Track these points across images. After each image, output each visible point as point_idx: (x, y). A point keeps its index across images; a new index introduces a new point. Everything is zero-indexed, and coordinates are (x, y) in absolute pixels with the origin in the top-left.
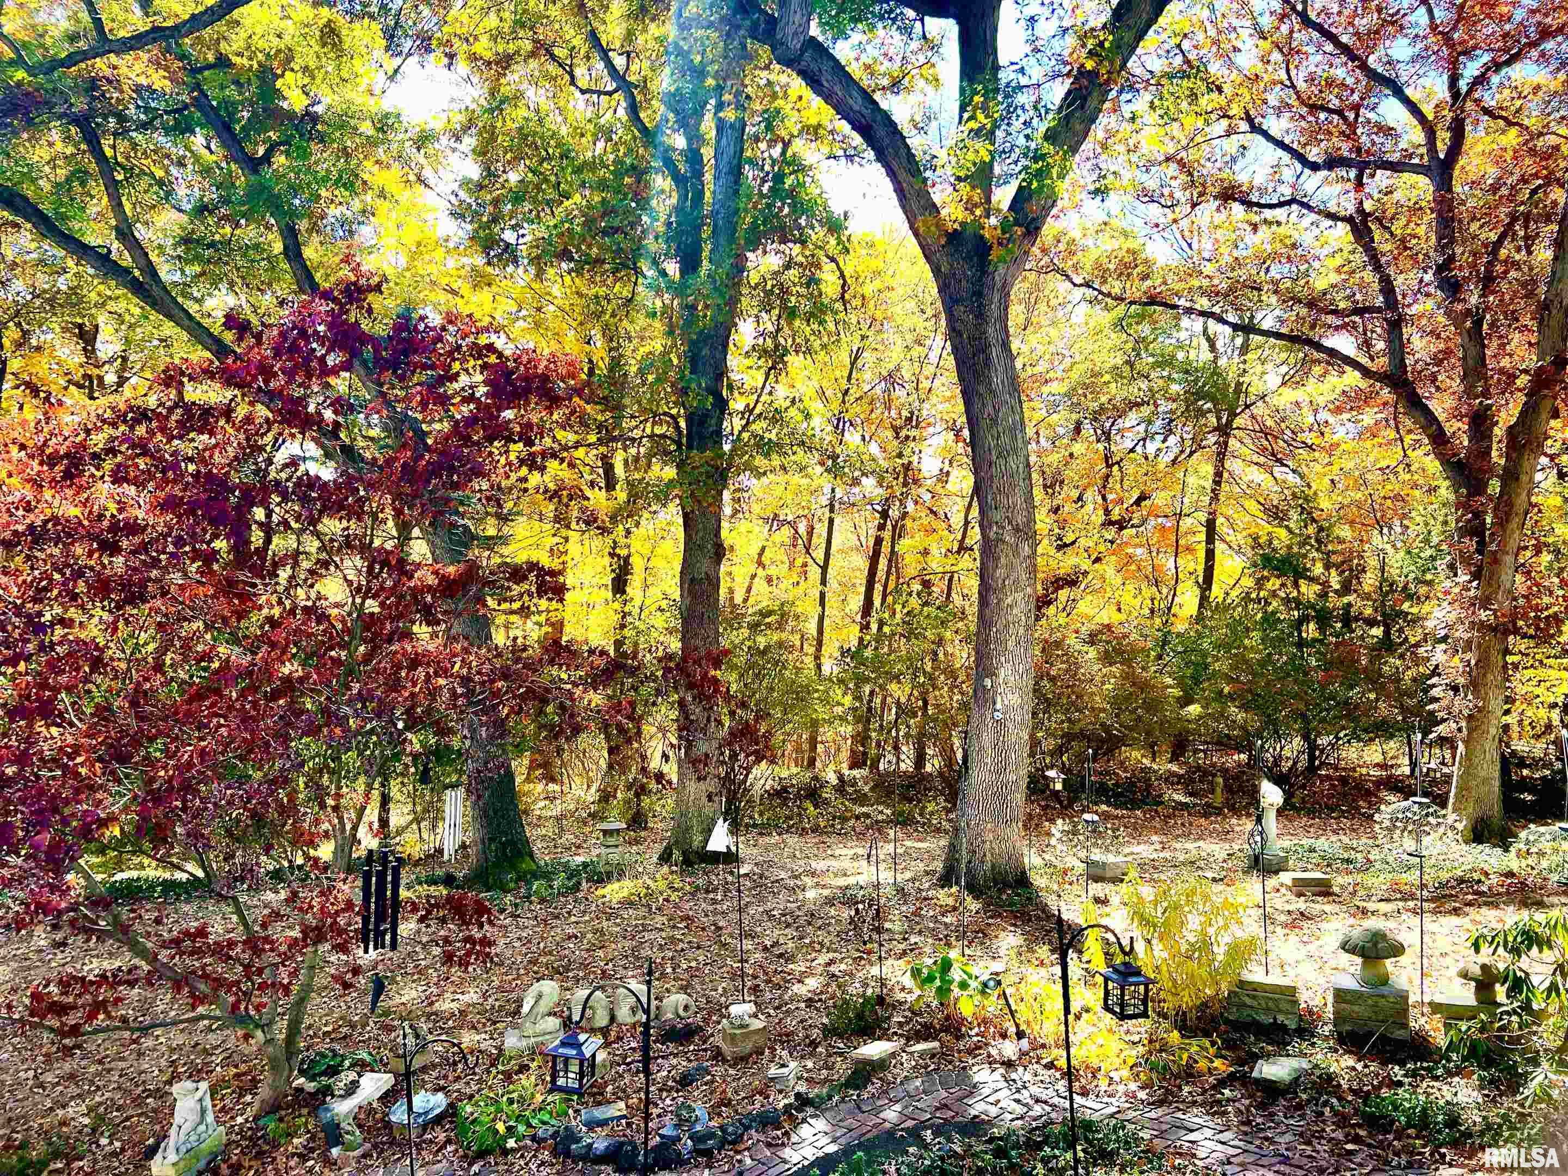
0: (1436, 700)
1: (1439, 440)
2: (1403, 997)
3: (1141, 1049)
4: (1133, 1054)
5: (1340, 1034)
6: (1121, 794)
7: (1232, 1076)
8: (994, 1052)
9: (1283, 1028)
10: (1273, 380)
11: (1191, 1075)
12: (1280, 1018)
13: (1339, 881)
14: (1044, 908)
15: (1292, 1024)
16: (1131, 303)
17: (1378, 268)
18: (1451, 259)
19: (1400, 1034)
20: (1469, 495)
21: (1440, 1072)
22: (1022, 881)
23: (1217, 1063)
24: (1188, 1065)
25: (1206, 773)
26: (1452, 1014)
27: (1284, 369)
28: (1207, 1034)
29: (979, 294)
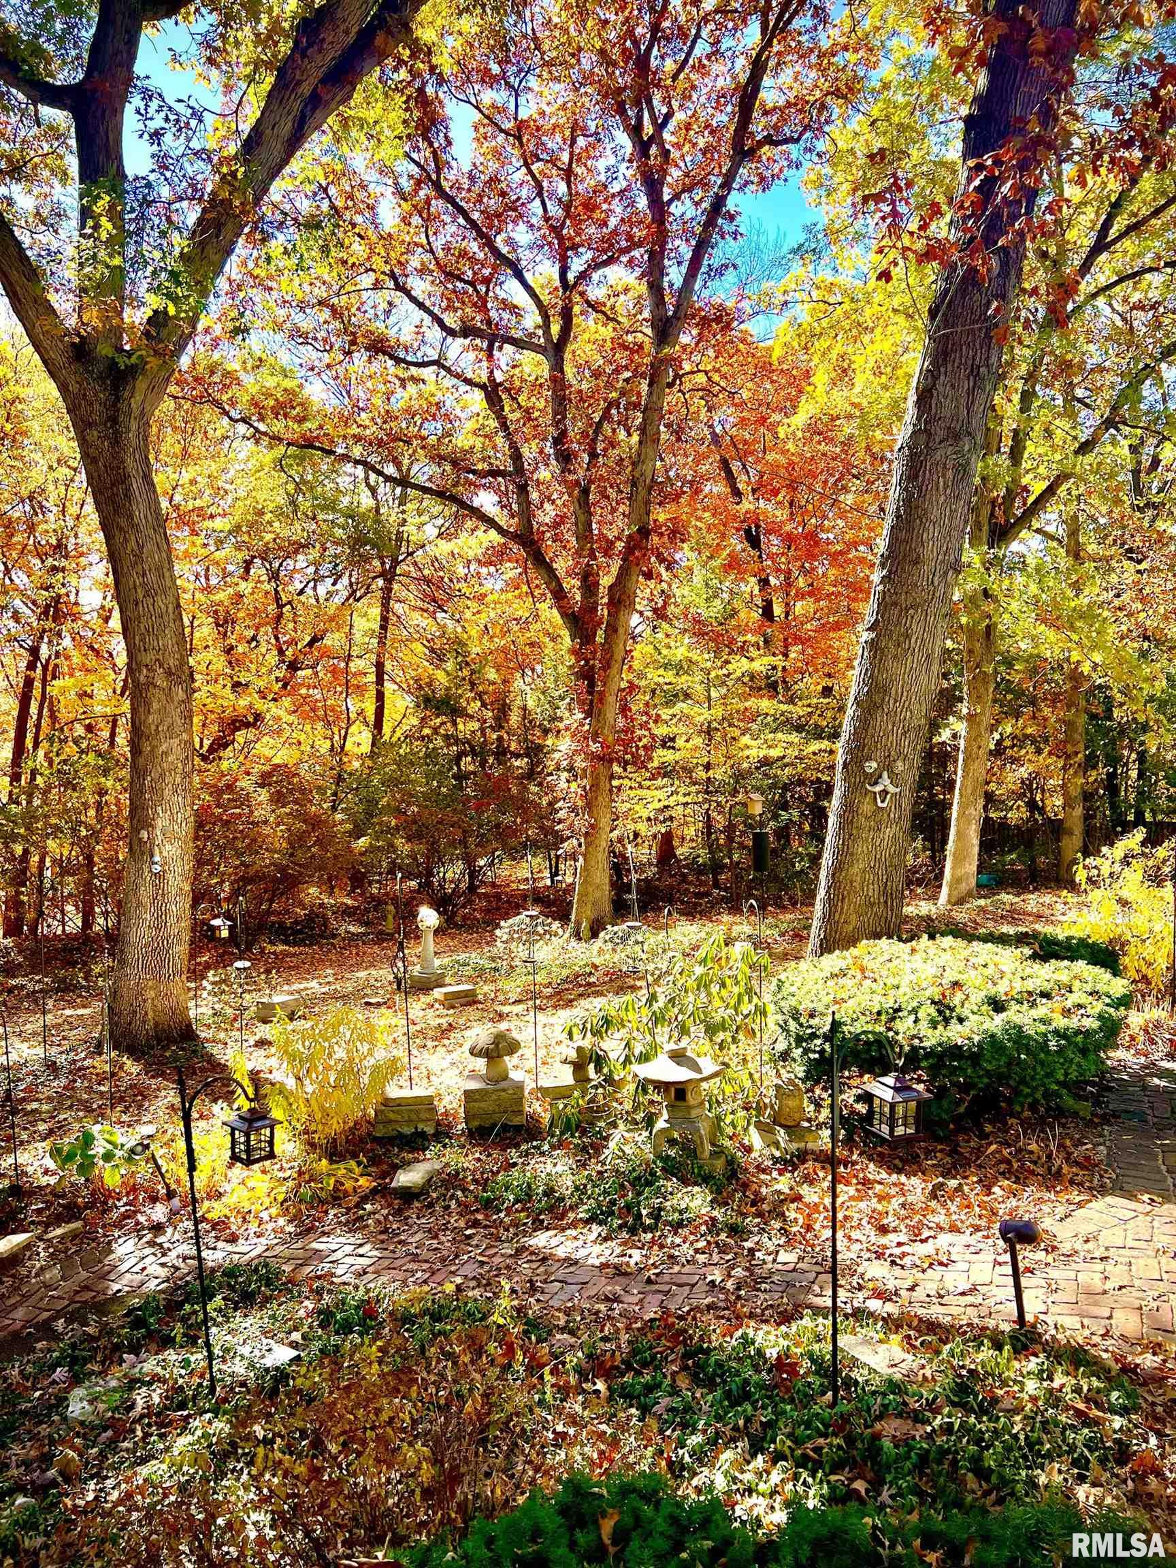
0: (560, 821)
1: (559, 595)
2: (520, 1087)
3: (291, 1184)
4: (281, 1192)
5: (470, 1130)
6: (301, 932)
7: (374, 1191)
8: (142, 1219)
9: (423, 1135)
10: (431, 531)
11: (338, 1198)
12: (421, 1126)
13: (485, 989)
14: (210, 1059)
15: (430, 1130)
16: (289, 444)
17: (509, 436)
18: (564, 433)
19: (517, 1121)
20: (581, 644)
21: (546, 1147)
22: (187, 1034)
23: (362, 1181)
24: (336, 1189)
25: (378, 902)
26: (556, 1094)
27: (440, 522)
28: (354, 1156)
29: (114, 420)
